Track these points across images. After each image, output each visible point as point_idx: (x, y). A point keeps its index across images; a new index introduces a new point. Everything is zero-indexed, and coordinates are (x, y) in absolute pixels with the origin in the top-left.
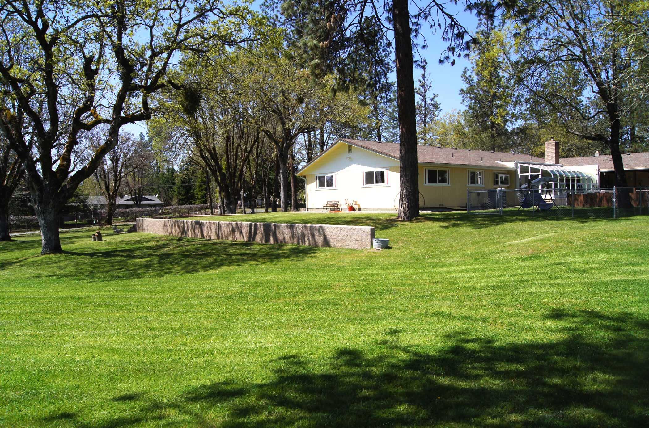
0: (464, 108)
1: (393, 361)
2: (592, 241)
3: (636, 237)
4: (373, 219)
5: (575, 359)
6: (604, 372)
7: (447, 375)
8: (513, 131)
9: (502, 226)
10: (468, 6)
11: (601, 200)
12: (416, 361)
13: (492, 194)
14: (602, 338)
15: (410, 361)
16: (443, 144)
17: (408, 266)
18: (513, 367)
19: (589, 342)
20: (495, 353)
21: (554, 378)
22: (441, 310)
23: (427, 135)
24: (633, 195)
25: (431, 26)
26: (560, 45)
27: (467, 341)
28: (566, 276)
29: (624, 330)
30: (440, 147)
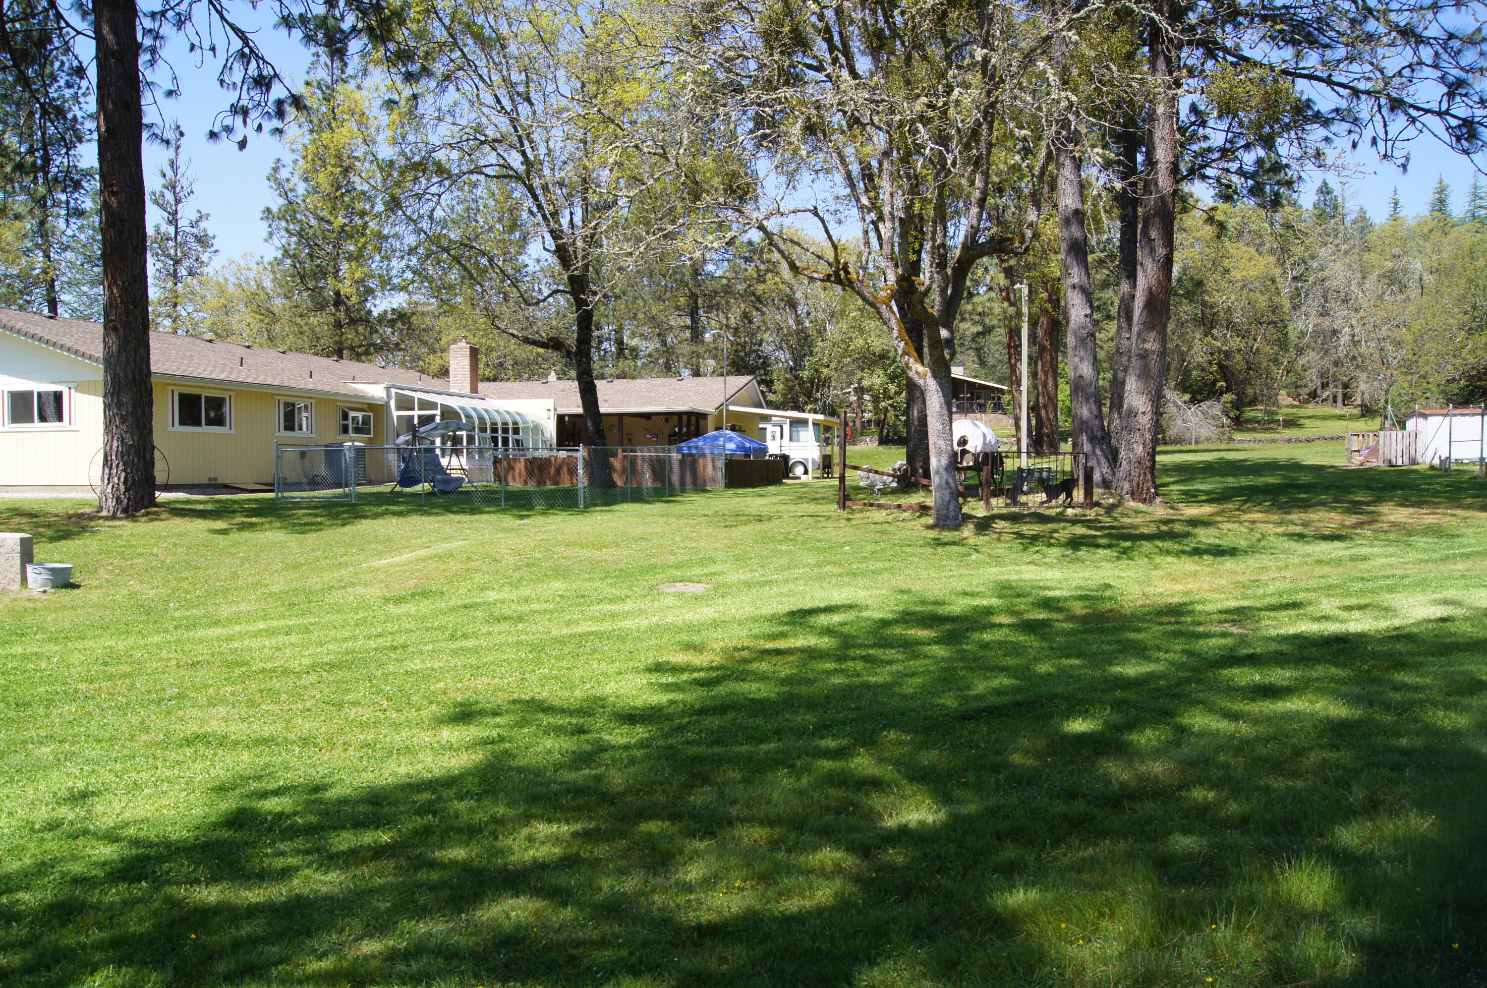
0: (272, 252)
1: (77, 868)
2: (539, 556)
3: (617, 545)
4: (31, 515)
5: (496, 802)
6: (549, 821)
7: (213, 879)
8: (382, 318)
9: (354, 528)
10: (283, 17)
11: (558, 472)
12: (137, 858)
13: (333, 455)
14: (549, 752)
15: (122, 860)
16: (221, 334)
17: (123, 628)
18: (368, 838)
19: (522, 763)
20: (328, 814)
21: (451, 847)
22: (203, 730)
23: (179, 308)
24: (616, 463)
25: (193, 47)
26: (482, 143)
27: (264, 795)
28: (484, 631)
29: (589, 732)
30: (210, 341)
